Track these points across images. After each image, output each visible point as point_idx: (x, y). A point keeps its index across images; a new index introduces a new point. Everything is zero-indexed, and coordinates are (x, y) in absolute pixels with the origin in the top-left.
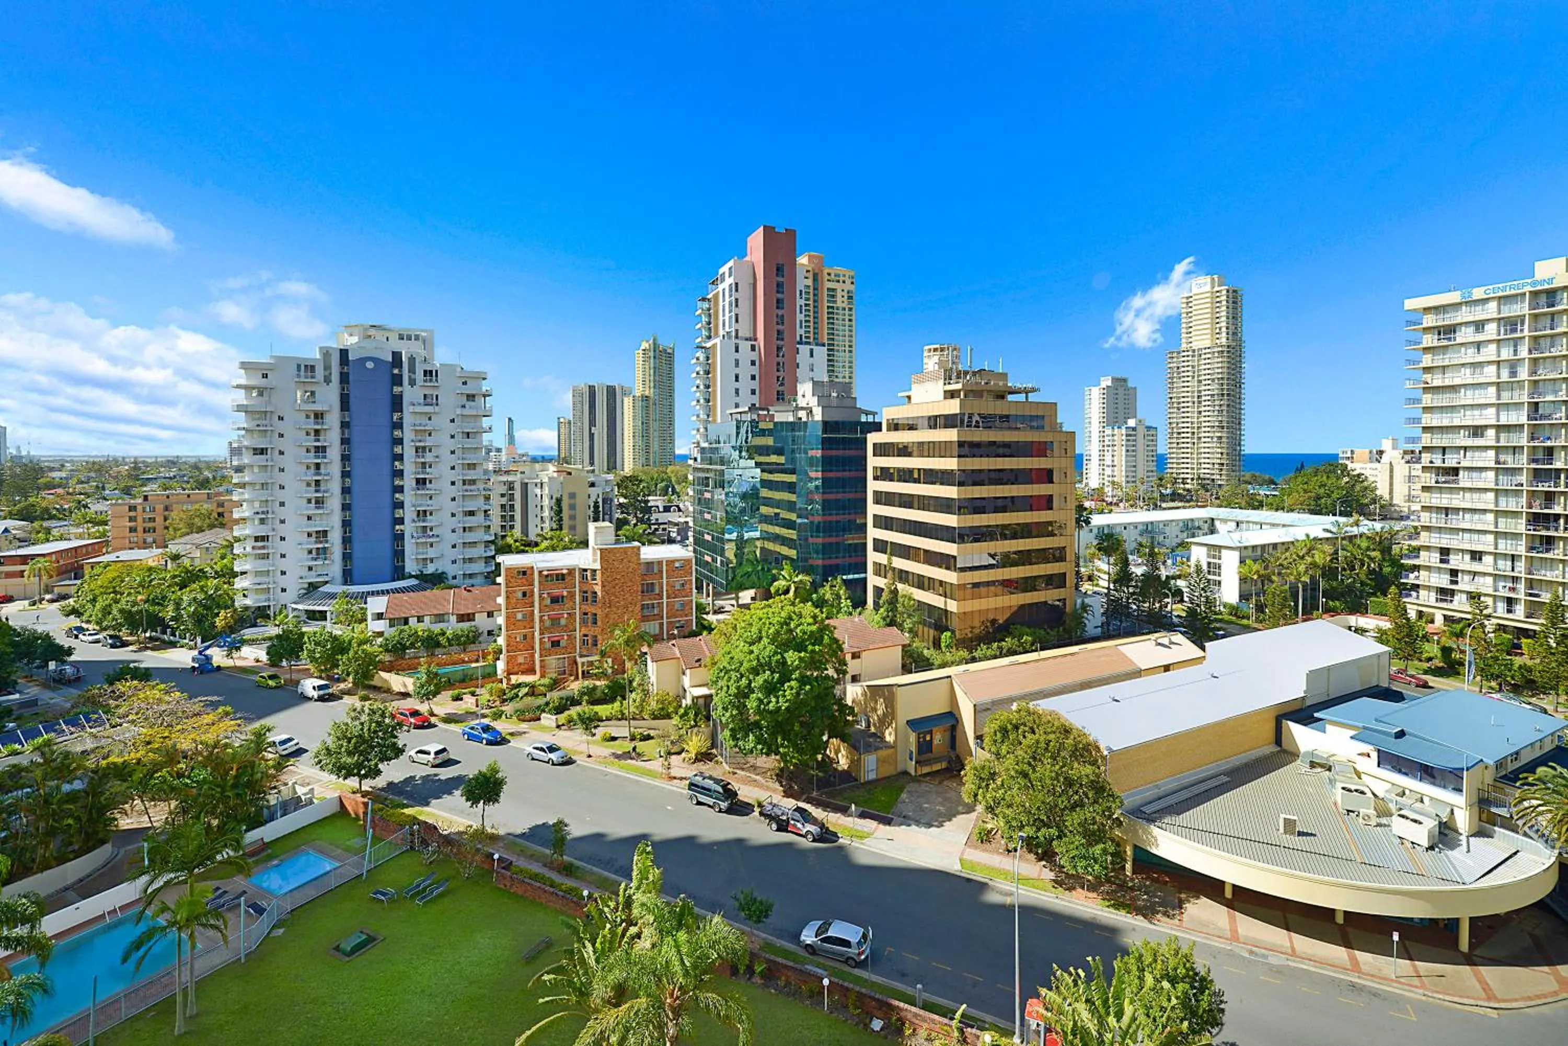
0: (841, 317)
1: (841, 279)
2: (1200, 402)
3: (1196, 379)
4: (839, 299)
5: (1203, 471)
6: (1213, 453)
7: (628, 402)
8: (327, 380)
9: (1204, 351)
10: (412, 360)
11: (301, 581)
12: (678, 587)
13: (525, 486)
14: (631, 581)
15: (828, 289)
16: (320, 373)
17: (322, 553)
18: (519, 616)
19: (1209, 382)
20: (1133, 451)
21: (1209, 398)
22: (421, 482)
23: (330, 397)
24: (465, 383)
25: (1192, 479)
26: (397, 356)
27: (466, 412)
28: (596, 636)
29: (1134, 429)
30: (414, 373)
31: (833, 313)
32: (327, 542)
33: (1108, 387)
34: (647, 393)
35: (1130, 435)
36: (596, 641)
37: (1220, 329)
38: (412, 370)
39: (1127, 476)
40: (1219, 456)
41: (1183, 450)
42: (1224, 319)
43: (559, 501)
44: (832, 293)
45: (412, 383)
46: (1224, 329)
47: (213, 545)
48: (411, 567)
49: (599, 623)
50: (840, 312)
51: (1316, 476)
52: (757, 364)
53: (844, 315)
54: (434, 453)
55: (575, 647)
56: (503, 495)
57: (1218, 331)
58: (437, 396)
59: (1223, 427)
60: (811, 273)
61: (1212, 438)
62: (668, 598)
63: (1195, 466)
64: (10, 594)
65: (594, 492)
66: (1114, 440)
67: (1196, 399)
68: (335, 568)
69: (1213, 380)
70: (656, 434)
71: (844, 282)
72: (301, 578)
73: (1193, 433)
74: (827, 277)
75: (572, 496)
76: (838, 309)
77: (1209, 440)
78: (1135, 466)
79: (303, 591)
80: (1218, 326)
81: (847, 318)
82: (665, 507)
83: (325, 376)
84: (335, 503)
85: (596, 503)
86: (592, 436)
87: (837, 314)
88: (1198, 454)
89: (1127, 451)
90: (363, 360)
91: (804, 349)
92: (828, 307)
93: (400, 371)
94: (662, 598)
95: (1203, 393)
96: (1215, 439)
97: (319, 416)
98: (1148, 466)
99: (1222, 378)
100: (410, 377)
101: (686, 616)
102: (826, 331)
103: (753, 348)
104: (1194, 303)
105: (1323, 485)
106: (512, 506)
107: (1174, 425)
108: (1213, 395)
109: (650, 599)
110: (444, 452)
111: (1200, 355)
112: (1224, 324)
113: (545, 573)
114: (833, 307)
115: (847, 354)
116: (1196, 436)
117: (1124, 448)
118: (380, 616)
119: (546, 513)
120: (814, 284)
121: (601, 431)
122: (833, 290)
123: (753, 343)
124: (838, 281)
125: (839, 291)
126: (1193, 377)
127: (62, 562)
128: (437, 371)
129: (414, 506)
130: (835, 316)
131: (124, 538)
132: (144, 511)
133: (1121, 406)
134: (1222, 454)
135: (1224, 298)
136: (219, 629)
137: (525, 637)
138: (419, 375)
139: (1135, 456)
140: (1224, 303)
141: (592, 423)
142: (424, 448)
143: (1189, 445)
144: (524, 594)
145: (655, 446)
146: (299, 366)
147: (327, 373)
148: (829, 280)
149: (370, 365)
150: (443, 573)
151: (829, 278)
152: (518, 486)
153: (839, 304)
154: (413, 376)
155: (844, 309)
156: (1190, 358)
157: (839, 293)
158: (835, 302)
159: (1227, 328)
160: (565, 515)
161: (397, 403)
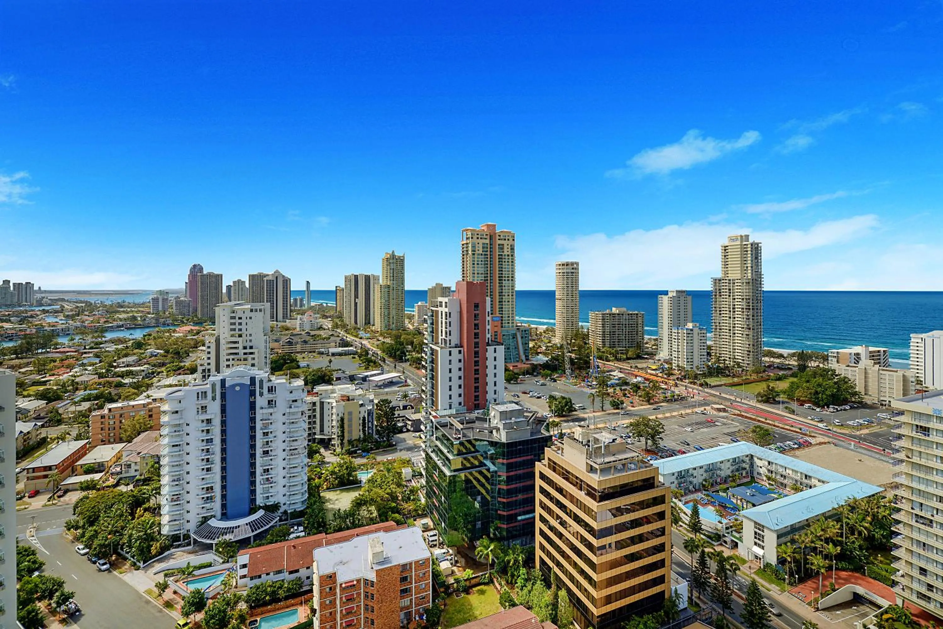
0: (506, 260)
1: (507, 238)
2: (734, 312)
3: (731, 297)
4: (505, 250)
5: (736, 354)
6: (743, 347)
7: (377, 288)
8: (214, 399)
9: (736, 281)
10: (261, 382)
11: (198, 516)
12: (421, 575)
13: (322, 403)
14: (394, 585)
15: (499, 245)
16: (210, 395)
17: (210, 499)
18: (328, 602)
19: (740, 300)
20: (691, 343)
21: (740, 310)
22: (266, 453)
23: (214, 408)
24: (291, 392)
25: (730, 358)
26: (253, 380)
27: (292, 410)
28: (373, 620)
29: (692, 330)
30: (263, 389)
31: (501, 258)
32: (213, 492)
33: (673, 297)
34: (388, 283)
35: (689, 334)
36: (373, 622)
37: (747, 267)
38: (261, 387)
39: (688, 359)
40: (748, 346)
41: (723, 340)
42: (749, 262)
43: (342, 419)
44: (501, 247)
45: (261, 394)
46: (749, 268)
47: (147, 455)
48: (260, 501)
49: (375, 613)
50: (506, 257)
51: (815, 378)
52: (462, 361)
53: (509, 259)
54: (273, 435)
55: (361, 624)
56: (309, 410)
57: (745, 268)
58: (275, 401)
59: (750, 329)
60: (489, 236)
61: (742, 334)
62: (415, 583)
63: (731, 350)
64: (37, 489)
65: (362, 409)
66: (678, 336)
67: (731, 310)
68: (217, 505)
69: (743, 299)
70: (394, 307)
71: (508, 240)
72: (198, 514)
73: (730, 330)
74: (498, 237)
75: (350, 413)
76: (505, 255)
77: (740, 335)
78: (692, 352)
79: (199, 523)
80: (745, 265)
81: (510, 260)
82: (403, 407)
83: (212, 397)
84: (217, 468)
85: (364, 418)
86: (356, 304)
87: (505, 259)
88: (733, 343)
89: (687, 343)
90: (234, 386)
91: (490, 349)
92: (499, 255)
93: (255, 387)
94: (412, 584)
95: (736, 306)
96: (745, 336)
97: (209, 421)
98: (701, 352)
99: (749, 299)
100: (260, 391)
101: (426, 591)
102: (497, 269)
103: (460, 352)
104: (729, 250)
105: (820, 385)
106: (315, 416)
107: (718, 324)
108: (743, 309)
109: (405, 586)
110: (279, 434)
111: (734, 283)
112: (749, 265)
113: (344, 586)
114: (502, 255)
115: (510, 281)
116: (731, 332)
117: (685, 341)
118: (244, 566)
119: (334, 423)
120: (490, 242)
121: (361, 301)
122: (503, 245)
123: (460, 349)
124: (505, 240)
125: (505, 245)
126: (729, 296)
127: (65, 464)
128: (275, 387)
129: (261, 466)
130: (504, 260)
131: (98, 434)
132: (109, 419)
133: (682, 316)
134: (749, 345)
135: (749, 249)
136: (153, 553)
137: (331, 613)
138: (265, 390)
139: (692, 346)
140: (749, 252)
141: (356, 296)
142: (267, 433)
143: (727, 337)
144: (331, 589)
145: (393, 312)
146: (198, 393)
147: (214, 395)
148: (499, 239)
149: (238, 388)
150: (279, 503)
151: (499, 238)
152: (318, 404)
153: (506, 253)
154: (262, 391)
155: (508, 255)
156: (727, 284)
157: (506, 247)
158: (503, 252)
159: (752, 267)
160: (346, 426)
161: (253, 406)
